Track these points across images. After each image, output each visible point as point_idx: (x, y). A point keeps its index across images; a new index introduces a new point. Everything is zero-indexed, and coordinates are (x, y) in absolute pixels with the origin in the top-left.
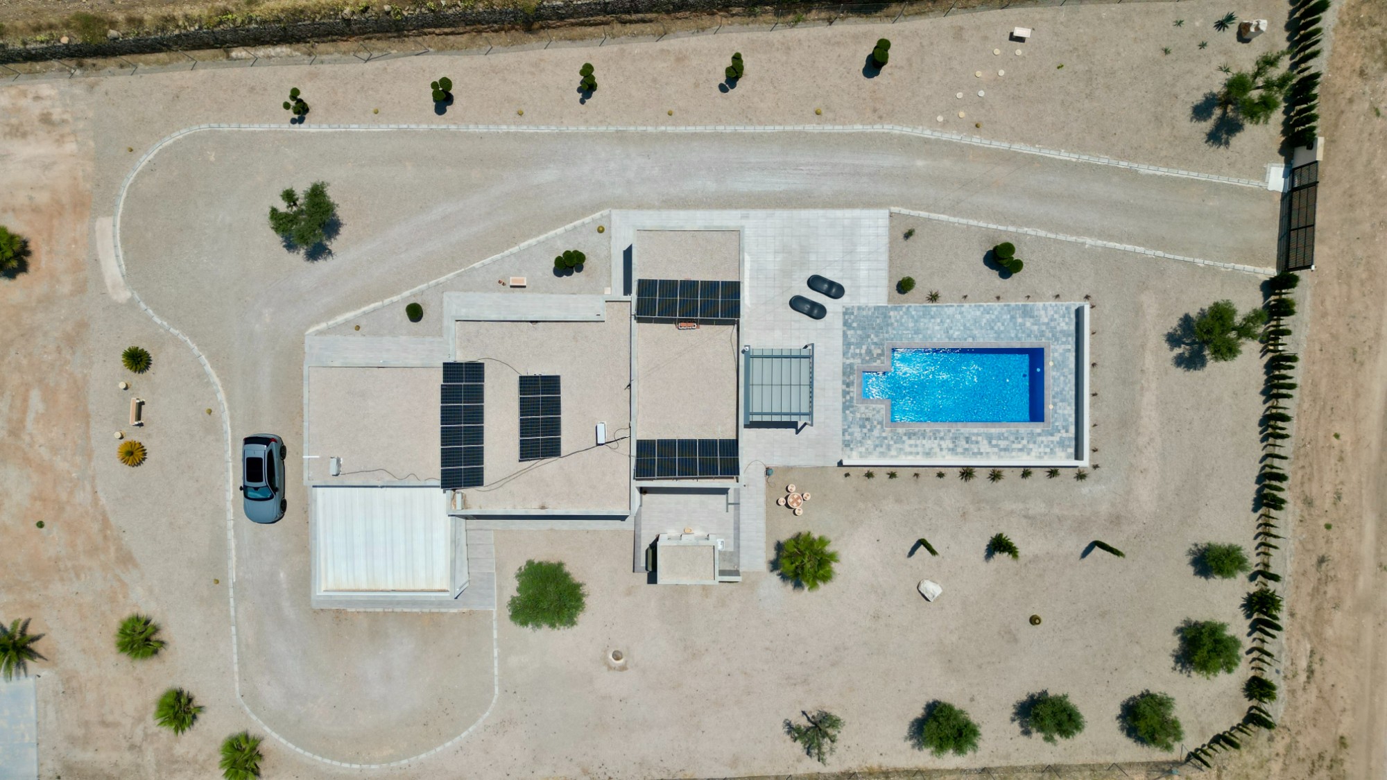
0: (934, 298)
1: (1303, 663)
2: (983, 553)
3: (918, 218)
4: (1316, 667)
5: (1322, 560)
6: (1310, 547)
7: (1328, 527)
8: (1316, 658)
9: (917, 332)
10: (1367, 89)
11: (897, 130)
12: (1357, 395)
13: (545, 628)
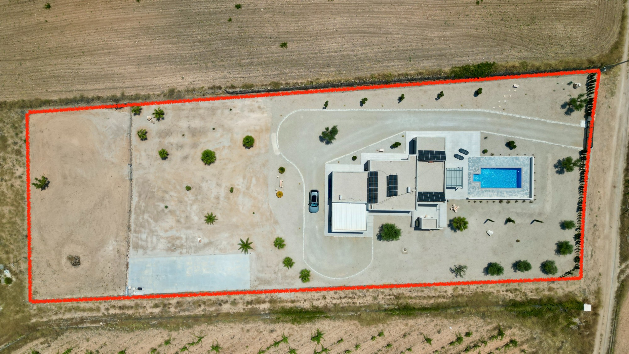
0: (492, 155)
1: (590, 253)
2: (504, 223)
3: (488, 134)
4: (593, 254)
5: (595, 225)
6: (592, 221)
7: (597, 216)
8: (593, 251)
9: (488, 164)
10: (607, 101)
11: (483, 110)
12: (604, 181)
13: (385, 242)
